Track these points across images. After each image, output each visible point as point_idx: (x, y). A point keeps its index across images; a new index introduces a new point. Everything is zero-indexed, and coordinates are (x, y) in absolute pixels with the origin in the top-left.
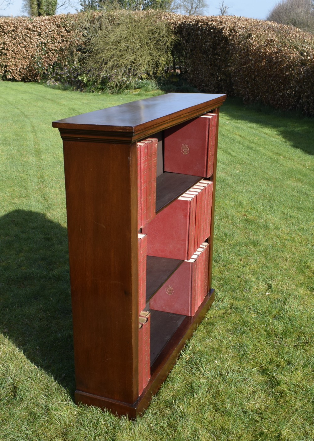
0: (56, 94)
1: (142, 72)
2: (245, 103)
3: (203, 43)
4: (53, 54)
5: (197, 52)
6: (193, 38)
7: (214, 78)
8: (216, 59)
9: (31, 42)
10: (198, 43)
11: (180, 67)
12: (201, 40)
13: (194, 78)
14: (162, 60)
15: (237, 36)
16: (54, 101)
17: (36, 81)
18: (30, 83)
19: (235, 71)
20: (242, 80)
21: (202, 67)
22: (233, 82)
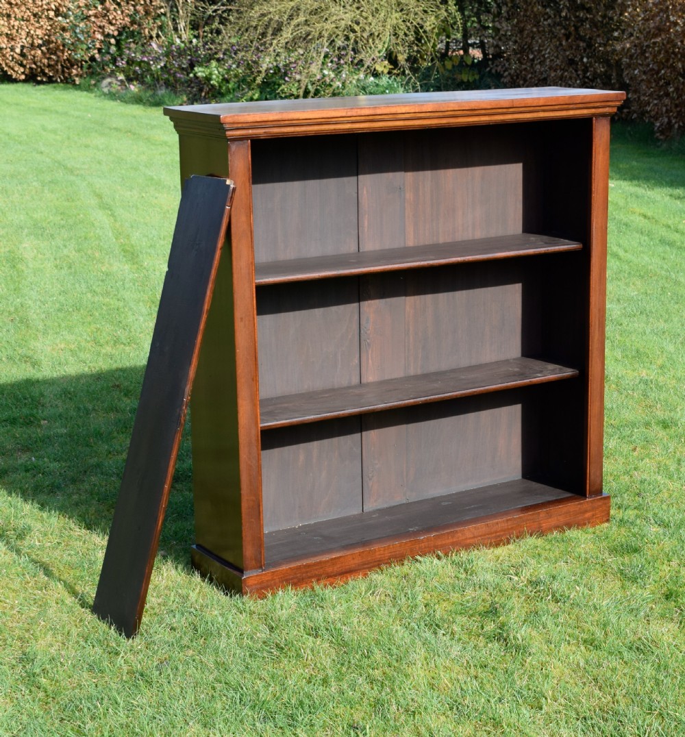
0: (135, 117)
1: (374, 55)
2: (662, 137)
4: (119, 4)
7: (576, 71)
8: (582, 21)
11: (482, 42)
13: (521, 72)
14: (430, 23)
16: (134, 134)
17: (68, 81)
18: (51, 85)
19: (633, 51)
20: (652, 75)
21: (543, 41)
22: (628, 82)
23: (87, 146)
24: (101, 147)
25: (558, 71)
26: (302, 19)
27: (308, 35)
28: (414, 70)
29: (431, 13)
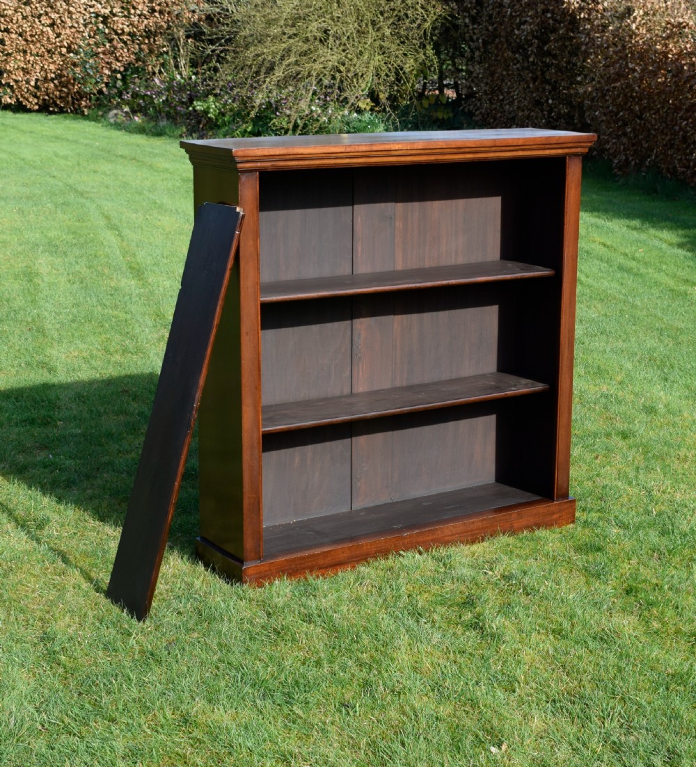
0: (138, 146)
1: (358, 94)
2: (619, 173)
3: (514, 26)
4: (125, 43)
5: (500, 46)
6: (490, 12)
7: (542, 111)
8: (548, 66)
9: (70, 12)
10: (501, 24)
11: (456, 83)
12: (510, 19)
13: (491, 111)
14: (410, 65)
15: (597, 11)
16: (138, 161)
17: (78, 112)
18: (62, 115)
19: (594, 94)
20: (612, 116)
21: (512, 84)
22: (589, 122)
23: (95, 172)
24: (108, 172)
25: (526, 111)
26: (292, 59)
27: (298, 75)
28: (394, 108)
29: (410, 56)
